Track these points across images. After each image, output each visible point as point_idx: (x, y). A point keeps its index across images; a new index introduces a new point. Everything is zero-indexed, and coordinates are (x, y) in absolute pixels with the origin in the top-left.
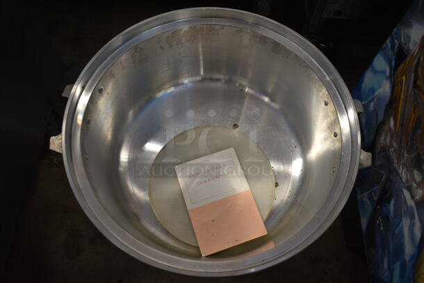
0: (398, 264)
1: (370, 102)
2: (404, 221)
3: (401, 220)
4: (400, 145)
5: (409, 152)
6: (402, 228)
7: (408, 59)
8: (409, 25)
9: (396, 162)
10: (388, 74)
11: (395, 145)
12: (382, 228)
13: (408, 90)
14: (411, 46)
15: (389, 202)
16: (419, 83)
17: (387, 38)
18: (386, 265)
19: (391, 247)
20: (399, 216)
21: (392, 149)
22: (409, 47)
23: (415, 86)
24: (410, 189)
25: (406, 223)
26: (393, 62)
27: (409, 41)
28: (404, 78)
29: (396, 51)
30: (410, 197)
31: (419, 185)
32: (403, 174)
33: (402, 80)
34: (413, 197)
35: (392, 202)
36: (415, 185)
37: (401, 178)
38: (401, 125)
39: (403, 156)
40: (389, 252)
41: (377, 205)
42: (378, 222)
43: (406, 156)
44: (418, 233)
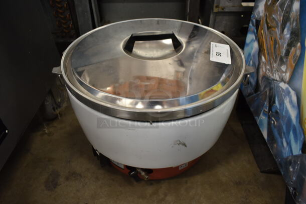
0: (291, 133)
1: (250, 62)
2: (285, 102)
4: (270, 64)
5: (275, 62)
6: (286, 108)
7: (261, 21)
9: (271, 75)
10: (254, 38)
11: (268, 67)
12: (276, 123)
13: (266, 34)
14: (261, 15)
15: (274, 102)
16: (269, 25)
17: (249, 23)
18: (285, 144)
19: (284, 127)
20: (282, 103)
21: (268, 71)
22: (260, 17)
23: (269, 28)
24: (282, 80)
25: (287, 102)
26: (255, 31)
27: (259, 14)
28: (262, 31)
29: (255, 24)
30: (284, 83)
31: (286, 72)
32: (276, 76)
33: (262, 33)
35: (276, 99)
36: (284, 74)
37: (277, 80)
38: (268, 53)
39: (274, 67)
40: (284, 133)
41: (269, 113)
42: (273, 122)
43: (275, 65)
44: (294, 99)
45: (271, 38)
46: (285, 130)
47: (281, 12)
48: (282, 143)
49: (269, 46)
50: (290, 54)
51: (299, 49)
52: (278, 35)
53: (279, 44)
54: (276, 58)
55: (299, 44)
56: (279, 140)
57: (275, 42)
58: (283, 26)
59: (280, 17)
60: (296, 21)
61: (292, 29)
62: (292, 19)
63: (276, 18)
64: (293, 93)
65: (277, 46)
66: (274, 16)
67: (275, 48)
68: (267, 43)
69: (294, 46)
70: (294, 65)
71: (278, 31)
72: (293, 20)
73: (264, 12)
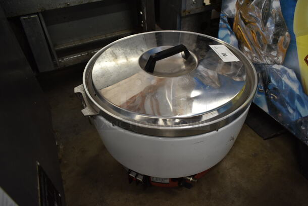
0: (296, 101)
2: (283, 79)
3: (281, 80)
4: (257, 52)
5: (263, 50)
6: (285, 83)
7: (235, 19)
8: (227, 7)
9: (260, 61)
11: (254, 55)
12: (276, 97)
14: (233, 13)
16: (247, 21)
17: (219, 21)
18: (291, 111)
20: (279, 81)
22: (233, 15)
23: (246, 23)
24: (275, 63)
25: (285, 79)
26: (229, 27)
27: (231, 12)
28: (239, 27)
29: (227, 22)
30: (277, 65)
31: (277, 56)
33: (239, 29)
34: (279, 64)
35: (272, 79)
36: (276, 58)
37: (268, 64)
38: (251, 44)
39: (262, 54)
40: (288, 103)
41: (265, 91)
42: (272, 97)
43: (262, 53)
44: (293, 75)
45: (253, 32)
46: (288, 101)
47: (259, 10)
48: (288, 111)
49: (251, 38)
50: (279, 42)
51: (288, 36)
52: (260, 29)
53: (263, 35)
54: (262, 46)
55: (287, 33)
56: (284, 110)
57: (258, 34)
58: (265, 21)
59: (259, 14)
60: (279, 15)
61: (276, 22)
62: (274, 15)
63: (253, 15)
64: (290, 71)
65: (261, 37)
66: (250, 13)
67: (259, 38)
68: (247, 36)
69: (282, 35)
70: (286, 49)
71: (259, 26)
72: (276, 16)
73: (236, 11)
